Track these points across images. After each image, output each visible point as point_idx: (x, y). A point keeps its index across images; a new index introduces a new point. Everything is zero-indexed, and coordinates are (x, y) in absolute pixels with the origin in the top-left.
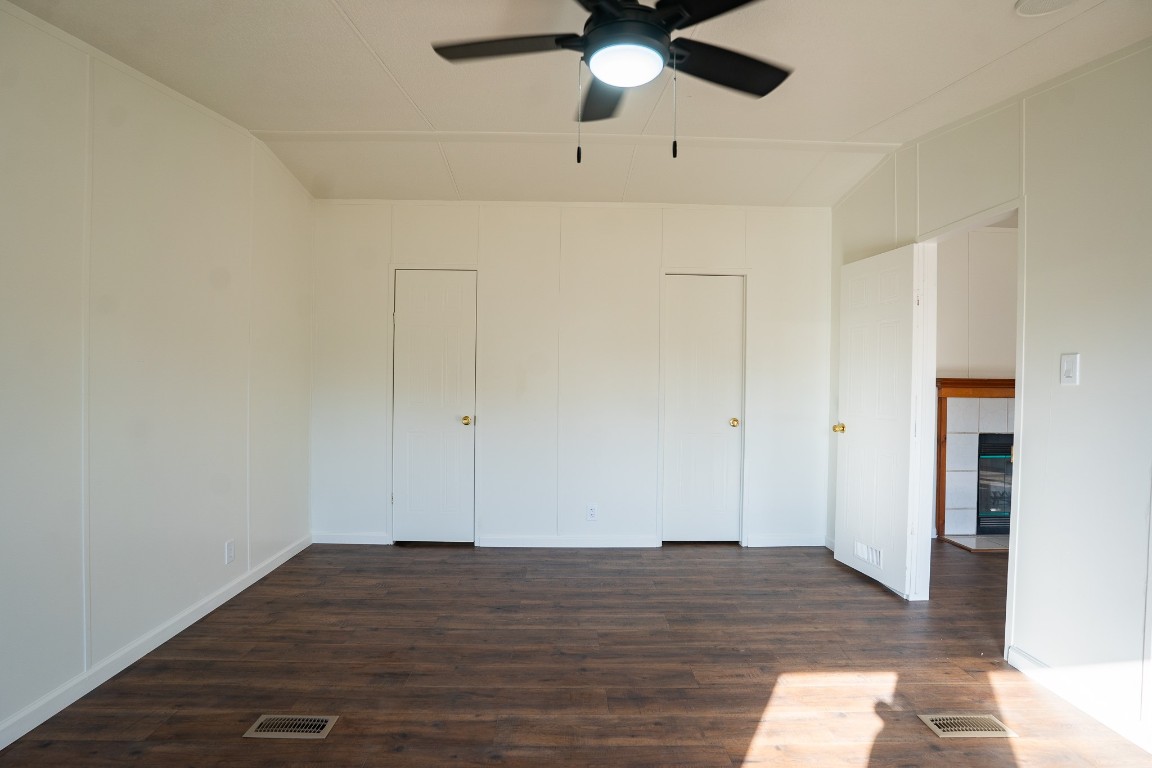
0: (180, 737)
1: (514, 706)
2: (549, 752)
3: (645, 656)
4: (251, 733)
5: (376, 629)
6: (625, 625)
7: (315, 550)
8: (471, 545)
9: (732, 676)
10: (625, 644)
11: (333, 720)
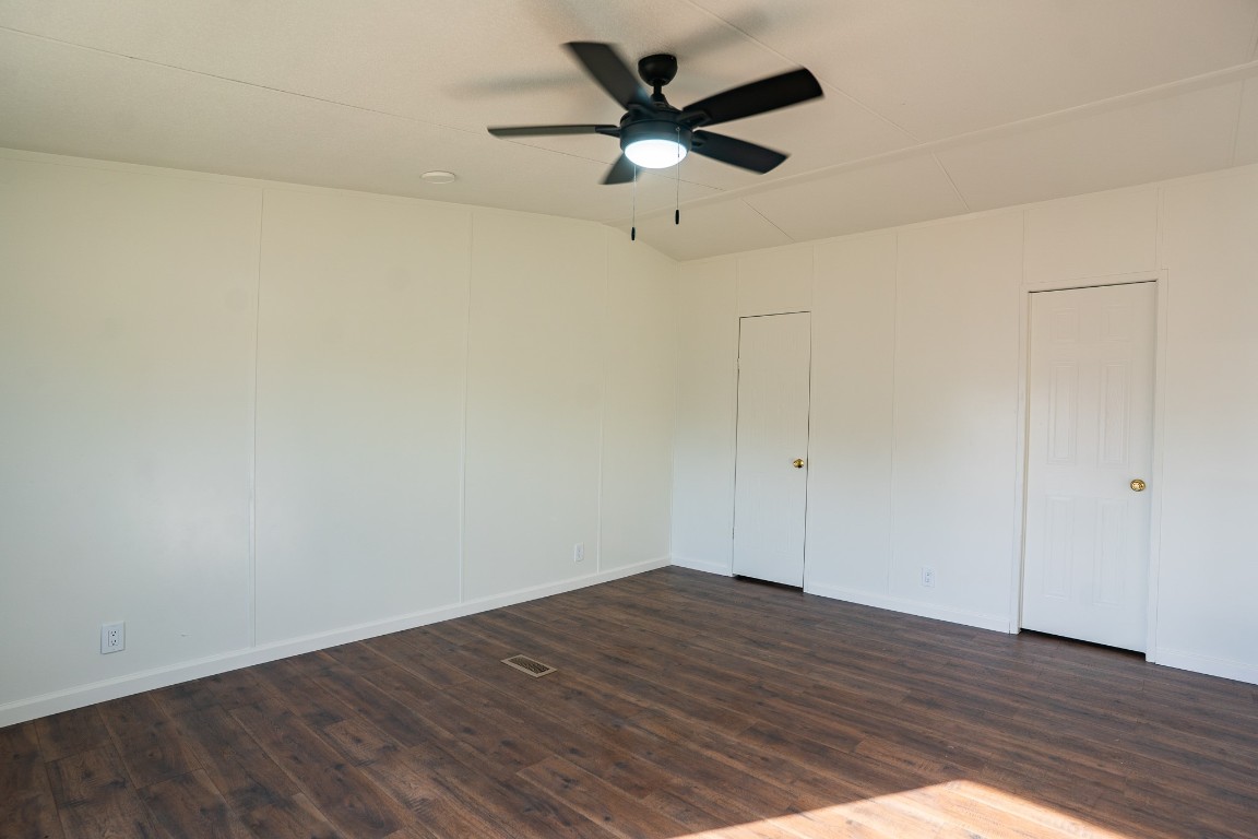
0: (475, 651)
1: (671, 705)
2: (655, 738)
3: (833, 714)
4: (506, 661)
5: (644, 631)
6: (854, 686)
7: (669, 570)
8: (800, 590)
9: (899, 759)
10: (829, 699)
11: (552, 669)
